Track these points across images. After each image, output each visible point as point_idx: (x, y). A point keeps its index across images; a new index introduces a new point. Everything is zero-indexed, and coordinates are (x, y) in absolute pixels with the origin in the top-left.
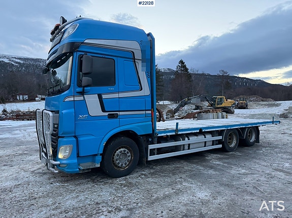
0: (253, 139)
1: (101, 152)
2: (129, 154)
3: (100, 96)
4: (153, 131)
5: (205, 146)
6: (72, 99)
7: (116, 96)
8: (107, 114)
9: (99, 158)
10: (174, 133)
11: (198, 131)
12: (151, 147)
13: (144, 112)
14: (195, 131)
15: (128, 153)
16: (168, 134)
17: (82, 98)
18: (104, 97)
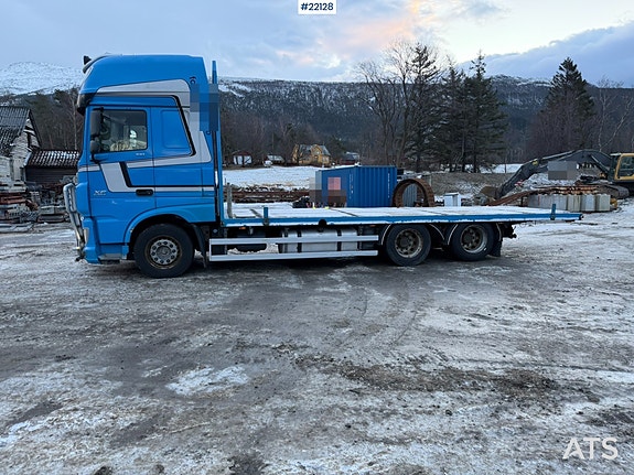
0: (482, 247)
1: (128, 240)
2: (175, 247)
3: (123, 165)
4: (218, 218)
5: (339, 250)
6: (85, 169)
7: (149, 164)
8: (134, 189)
9: (126, 249)
10: (261, 224)
11: (317, 223)
12: (213, 242)
13: (200, 189)
14: (310, 224)
15: (171, 246)
16: (248, 225)
17: (97, 168)
18: (129, 165)
